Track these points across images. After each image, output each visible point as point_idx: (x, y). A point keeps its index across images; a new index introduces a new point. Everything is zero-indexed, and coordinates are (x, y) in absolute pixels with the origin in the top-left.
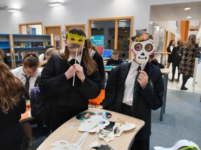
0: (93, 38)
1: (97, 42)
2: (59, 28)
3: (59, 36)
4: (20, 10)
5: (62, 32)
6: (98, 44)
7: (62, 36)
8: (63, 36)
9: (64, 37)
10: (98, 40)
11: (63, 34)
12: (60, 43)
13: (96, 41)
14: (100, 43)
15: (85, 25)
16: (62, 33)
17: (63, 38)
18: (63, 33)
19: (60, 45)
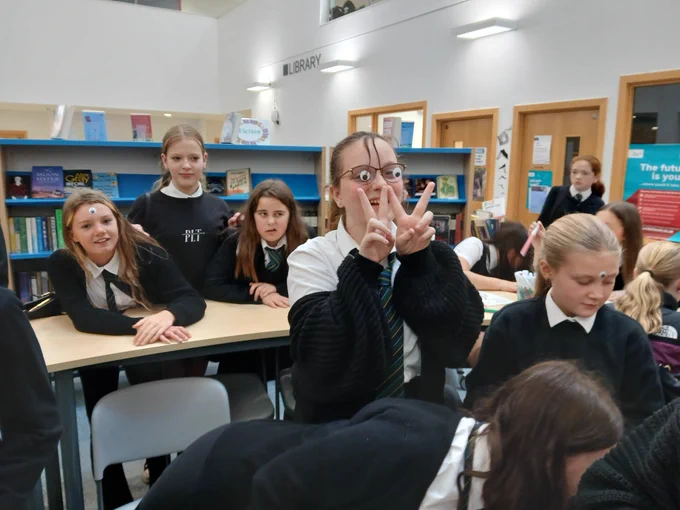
0: (641, 156)
1: (659, 172)
2: (488, 118)
3: (485, 149)
4: (357, 65)
5: (499, 134)
6: (660, 181)
7: (500, 148)
8: (502, 147)
9: (506, 155)
10: (663, 167)
11: (501, 143)
12: (485, 176)
13: (655, 168)
14: (671, 177)
15: (604, 100)
16: (499, 138)
17: (503, 157)
18: (504, 139)
19: (484, 182)
